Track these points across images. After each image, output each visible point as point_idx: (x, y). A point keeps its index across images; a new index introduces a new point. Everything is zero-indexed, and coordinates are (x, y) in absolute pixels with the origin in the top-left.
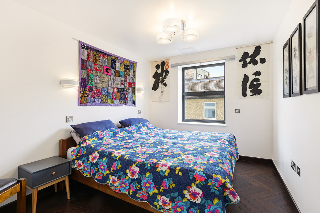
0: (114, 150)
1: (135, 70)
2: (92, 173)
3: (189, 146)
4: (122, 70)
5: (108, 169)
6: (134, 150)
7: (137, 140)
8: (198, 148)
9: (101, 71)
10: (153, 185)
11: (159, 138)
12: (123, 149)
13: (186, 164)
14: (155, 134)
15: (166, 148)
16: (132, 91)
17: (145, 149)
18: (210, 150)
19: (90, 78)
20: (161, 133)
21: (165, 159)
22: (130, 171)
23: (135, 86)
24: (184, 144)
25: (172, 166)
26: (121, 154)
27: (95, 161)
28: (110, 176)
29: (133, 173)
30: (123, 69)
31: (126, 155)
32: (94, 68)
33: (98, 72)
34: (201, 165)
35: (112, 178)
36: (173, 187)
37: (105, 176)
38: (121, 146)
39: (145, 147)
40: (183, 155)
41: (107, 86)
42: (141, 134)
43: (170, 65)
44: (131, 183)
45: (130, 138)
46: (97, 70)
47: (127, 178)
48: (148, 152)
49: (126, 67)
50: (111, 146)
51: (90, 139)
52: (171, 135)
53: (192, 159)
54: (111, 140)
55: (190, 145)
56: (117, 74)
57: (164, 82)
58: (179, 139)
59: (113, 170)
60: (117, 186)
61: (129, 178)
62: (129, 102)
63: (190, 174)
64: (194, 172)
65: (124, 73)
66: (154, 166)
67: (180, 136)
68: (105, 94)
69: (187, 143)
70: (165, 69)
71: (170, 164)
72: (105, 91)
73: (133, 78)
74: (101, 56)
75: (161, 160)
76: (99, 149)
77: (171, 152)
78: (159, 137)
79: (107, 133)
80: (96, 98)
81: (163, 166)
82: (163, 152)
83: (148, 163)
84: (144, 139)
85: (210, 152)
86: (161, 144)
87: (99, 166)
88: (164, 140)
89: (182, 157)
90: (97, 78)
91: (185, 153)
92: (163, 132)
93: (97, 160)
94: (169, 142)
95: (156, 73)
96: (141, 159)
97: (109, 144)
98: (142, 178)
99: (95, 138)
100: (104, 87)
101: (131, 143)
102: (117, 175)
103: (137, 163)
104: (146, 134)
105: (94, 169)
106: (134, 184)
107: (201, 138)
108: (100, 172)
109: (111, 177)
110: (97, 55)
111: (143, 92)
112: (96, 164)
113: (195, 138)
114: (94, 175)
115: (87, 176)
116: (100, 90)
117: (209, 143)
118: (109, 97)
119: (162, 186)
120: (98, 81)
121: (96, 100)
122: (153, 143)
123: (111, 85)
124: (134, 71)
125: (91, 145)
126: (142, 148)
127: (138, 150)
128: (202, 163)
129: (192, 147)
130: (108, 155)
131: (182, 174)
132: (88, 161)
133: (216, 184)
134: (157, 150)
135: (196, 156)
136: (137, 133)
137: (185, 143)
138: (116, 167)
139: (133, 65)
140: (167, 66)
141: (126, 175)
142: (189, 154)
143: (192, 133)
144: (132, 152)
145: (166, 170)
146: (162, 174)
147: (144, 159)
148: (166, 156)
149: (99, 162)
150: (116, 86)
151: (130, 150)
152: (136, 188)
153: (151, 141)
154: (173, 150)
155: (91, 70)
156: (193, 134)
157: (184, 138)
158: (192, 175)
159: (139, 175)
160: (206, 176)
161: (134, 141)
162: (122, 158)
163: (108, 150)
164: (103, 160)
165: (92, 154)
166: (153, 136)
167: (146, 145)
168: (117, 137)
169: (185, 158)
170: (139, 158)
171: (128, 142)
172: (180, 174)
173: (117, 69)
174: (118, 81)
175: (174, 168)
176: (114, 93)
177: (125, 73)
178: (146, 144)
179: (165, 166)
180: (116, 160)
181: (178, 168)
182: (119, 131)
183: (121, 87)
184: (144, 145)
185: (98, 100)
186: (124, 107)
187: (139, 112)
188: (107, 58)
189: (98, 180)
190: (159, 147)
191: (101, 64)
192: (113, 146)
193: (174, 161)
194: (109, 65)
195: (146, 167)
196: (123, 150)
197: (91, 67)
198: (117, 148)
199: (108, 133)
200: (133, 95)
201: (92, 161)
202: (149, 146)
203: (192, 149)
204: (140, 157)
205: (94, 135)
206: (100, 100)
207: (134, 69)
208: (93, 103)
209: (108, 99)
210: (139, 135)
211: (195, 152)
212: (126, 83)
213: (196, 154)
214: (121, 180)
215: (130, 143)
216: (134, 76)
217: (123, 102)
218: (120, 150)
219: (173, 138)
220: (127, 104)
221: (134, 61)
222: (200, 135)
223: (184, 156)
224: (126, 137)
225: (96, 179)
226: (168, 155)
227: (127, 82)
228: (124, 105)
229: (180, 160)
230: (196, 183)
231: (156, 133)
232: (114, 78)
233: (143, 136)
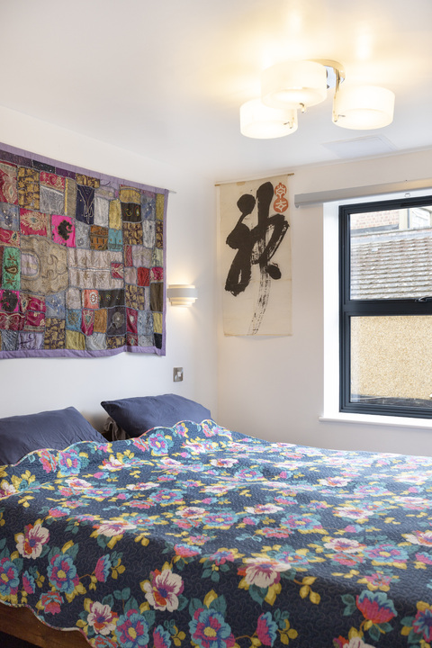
0: (96, 518)
1: (161, 222)
2: (24, 593)
3: (354, 508)
4: (116, 223)
5: (82, 581)
6: (166, 519)
7: (171, 485)
8: (384, 517)
9: (43, 233)
10: (227, 631)
11: (249, 478)
12: (127, 515)
13: (335, 569)
14: (236, 461)
15: (273, 512)
16: (151, 299)
17: (201, 516)
18: (423, 524)
19: (7, 261)
20: (258, 456)
21: (267, 548)
22: (153, 584)
23: (162, 281)
24: (336, 502)
25: (288, 573)
26: (122, 531)
27: (36, 553)
28: (88, 602)
29: (163, 592)
30: (120, 220)
31: (139, 532)
32: (21, 225)
33: (31, 238)
34: (386, 574)
35: (93, 610)
36: (290, 639)
37: (70, 601)
38: (119, 503)
39: (202, 510)
40: (329, 538)
41: (65, 284)
42: (186, 462)
43: (291, 196)
44: (155, 626)
45: (146, 474)
46: (29, 231)
47: (144, 608)
48: (213, 527)
49: (131, 212)
50: (86, 505)
51: (14, 478)
52: (296, 465)
53: (357, 553)
54: (82, 481)
55: (356, 505)
56: (99, 239)
57: (270, 263)
58: (323, 482)
59: (98, 584)
60: (111, 635)
61: (151, 607)
62: (142, 340)
63: (347, 600)
64: (359, 593)
65: (123, 236)
66: (233, 572)
67: (327, 472)
68: (56, 315)
69: (350, 496)
70: (272, 213)
71: (284, 566)
72: (56, 305)
73: (153, 250)
74: (41, 179)
75: (253, 554)
76: (48, 514)
77: (288, 526)
78: (250, 473)
79: (67, 456)
80: (26, 332)
81: (261, 573)
82: (261, 525)
83: (214, 562)
84: (196, 480)
85: (424, 530)
86: (258, 496)
87: (49, 569)
88: (266, 483)
89: (326, 546)
90: (30, 258)
91: (336, 533)
92: (265, 453)
93: (44, 549)
94: (285, 494)
95: (240, 227)
96: (189, 546)
97: (80, 496)
98: (191, 611)
99: (28, 473)
100: (54, 288)
101: (154, 494)
102: (110, 599)
103: (178, 559)
104: (205, 459)
105: (32, 581)
106: (165, 629)
107: (401, 481)
108: (53, 589)
109: (91, 606)
110: (30, 179)
111: (190, 301)
112: (41, 564)
113: (381, 480)
114: (33, 599)
115: (10, 602)
116: (39, 302)
117: (427, 498)
118: (69, 326)
119: (256, 637)
120: (34, 270)
121: (25, 338)
122: (230, 494)
123: (78, 282)
124: (157, 225)
125: (19, 498)
126: (192, 513)
127: (179, 517)
128: (390, 567)
129: (365, 511)
130: (79, 533)
131: (319, 598)
132: (11, 552)
133: (426, 632)
134: (241, 520)
135: (372, 543)
136: (170, 456)
137: (340, 496)
138: (108, 572)
139: (154, 202)
140: (281, 203)
141: (140, 597)
142: (349, 537)
143: (371, 461)
144: (160, 526)
145: (271, 585)
146: (255, 597)
147: (200, 547)
148: (272, 541)
149: (50, 558)
150: (94, 284)
151: (153, 519)
152: (173, 642)
153: (220, 489)
154: (298, 522)
155: (11, 232)
156: (375, 462)
157: (342, 479)
158: (350, 601)
159: (181, 601)
160: (395, 606)
161: (163, 485)
162: (127, 542)
163: (78, 517)
164: (64, 550)
165: (26, 528)
166: (228, 470)
167: (206, 501)
168: (101, 470)
169: (333, 548)
170: (183, 542)
171: (143, 489)
172: (315, 598)
173: (99, 222)
174: (103, 265)
175: (296, 578)
176: (86, 308)
177: (126, 233)
178: (204, 496)
179: (266, 571)
180: (108, 551)
181: (310, 580)
182: (109, 450)
183: (110, 288)
184: (197, 502)
185: (32, 337)
186: (122, 357)
187: (178, 374)
188: (64, 184)
189: (48, 617)
190: (250, 510)
191: (43, 208)
192: (93, 502)
193: (296, 558)
194: (67, 208)
195: (206, 574)
196: (128, 518)
197: (9, 221)
198: (106, 509)
199: (71, 458)
200: (156, 315)
201: (25, 554)
202: (216, 505)
203: (361, 519)
204: (184, 540)
205: (27, 465)
206: (40, 337)
207: (158, 217)
208: (16, 349)
209: (68, 333)
210: (178, 465)
211: (371, 529)
212: (129, 269)
213: (371, 538)
214: (123, 614)
215: (148, 493)
216: (159, 244)
217: (119, 342)
218: (118, 516)
219: (302, 479)
220: (134, 348)
221: (156, 188)
222: (404, 467)
223: (330, 544)
224: (133, 470)
225: (41, 613)
226: (280, 537)
227: (132, 266)
228: (124, 353)
229: (319, 555)
230: (363, 627)
231: (239, 455)
232: (88, 254)
233: (191, 469)
